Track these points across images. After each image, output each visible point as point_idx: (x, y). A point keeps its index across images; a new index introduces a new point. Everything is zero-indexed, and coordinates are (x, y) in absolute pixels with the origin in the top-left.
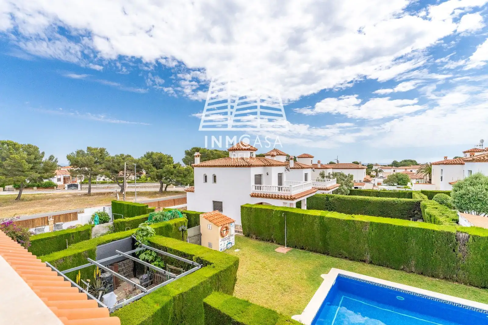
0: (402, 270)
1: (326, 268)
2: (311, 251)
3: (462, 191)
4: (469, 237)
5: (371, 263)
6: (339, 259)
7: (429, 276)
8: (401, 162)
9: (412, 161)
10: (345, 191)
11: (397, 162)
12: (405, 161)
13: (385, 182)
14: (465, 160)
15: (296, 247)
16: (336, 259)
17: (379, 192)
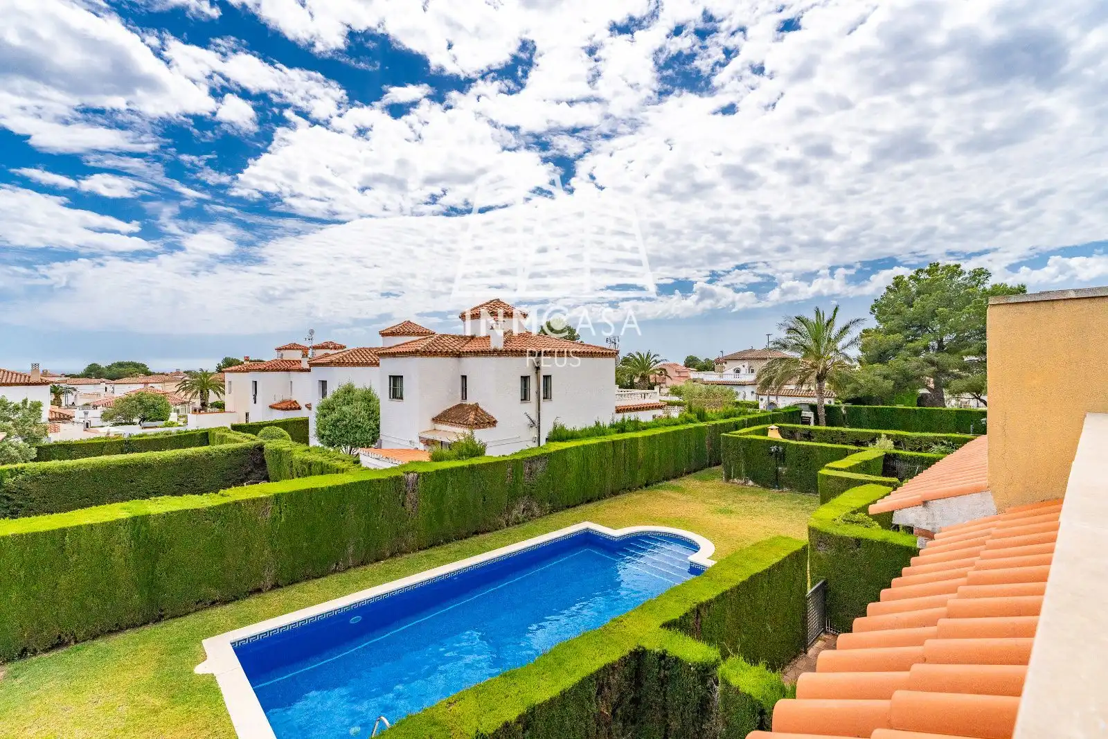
0: (335, 571)
1: (189, 649)
2: (95, 637)
3: (335, 415)
4: (418, 476)
5: (276, 586)
6: (199, 614)
7: (372, 563)
8: (109, 368)
9: (136, 366)
10: (20, 452)
11: (99, 368)
12: (120, 365)
13: (106, 417)
14: (313, 362)
15: (23, 654)
16: (191, 618)
17: (127, 442)
